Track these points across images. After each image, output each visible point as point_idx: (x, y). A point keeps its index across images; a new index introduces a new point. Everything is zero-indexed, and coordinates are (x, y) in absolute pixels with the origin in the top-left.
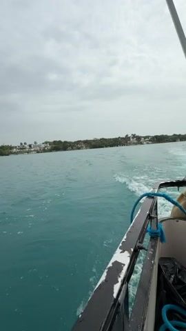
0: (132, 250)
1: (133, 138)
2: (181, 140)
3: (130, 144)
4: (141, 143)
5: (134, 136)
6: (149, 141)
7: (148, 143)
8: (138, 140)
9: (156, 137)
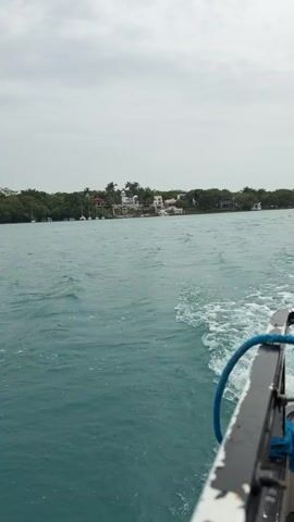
0: (247, 488)
1: (128, 194)
2: (265, 207)
3: (119, 214)
4: (153, 213)
5: (133, 189)
6: (177, 205)
7: (171, 213)
8: (144, 202)
9: (197, 194)
